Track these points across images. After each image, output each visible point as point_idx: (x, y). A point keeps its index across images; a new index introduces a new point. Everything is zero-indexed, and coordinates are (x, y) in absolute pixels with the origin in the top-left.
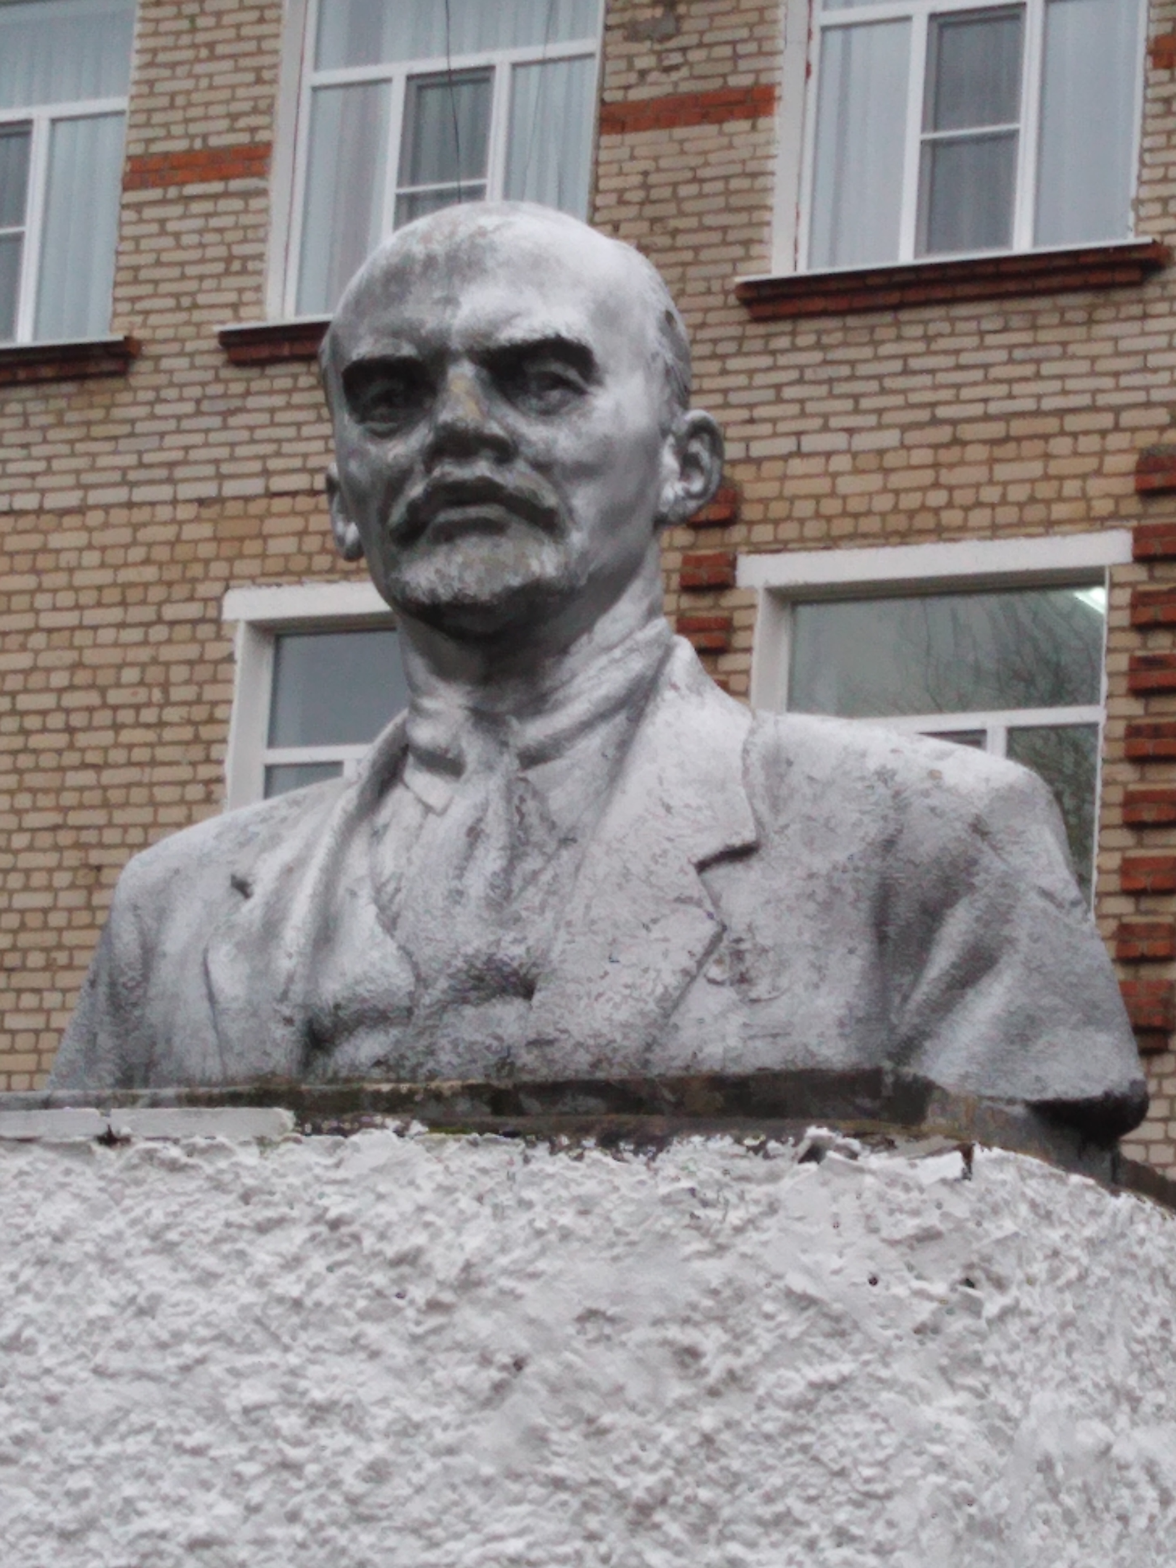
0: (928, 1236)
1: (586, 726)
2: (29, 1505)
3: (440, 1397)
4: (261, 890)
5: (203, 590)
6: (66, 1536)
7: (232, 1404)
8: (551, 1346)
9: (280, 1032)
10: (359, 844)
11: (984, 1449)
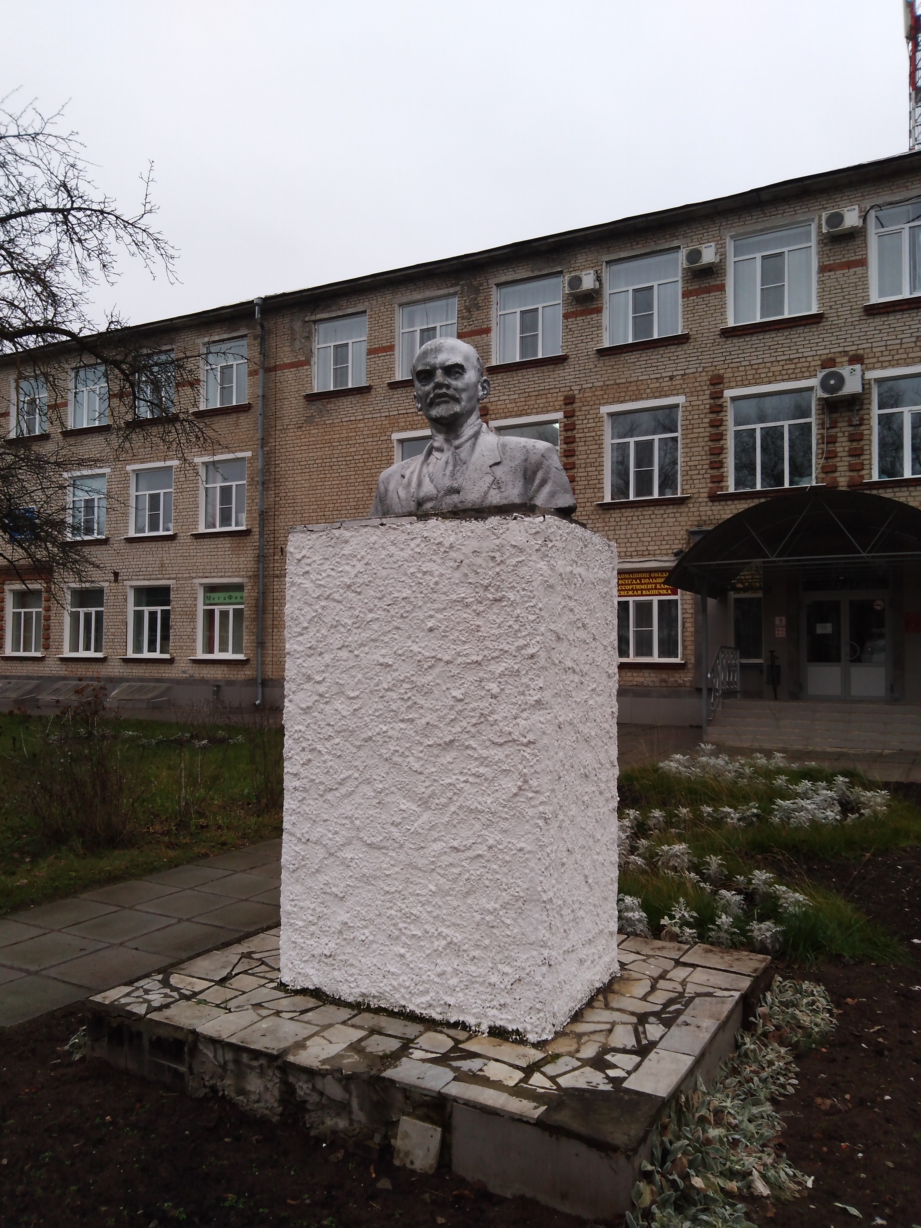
0: (538, 532)
1: (467, 441)
2: (372, 593)
3: (447, 568)
4: (406, 477)
5: (388, 434)
6: (380, 599)
7: (408, 573)
8: (468, 558)
9: (412, 503)
10: (425, 466)
11: (549, 572)
